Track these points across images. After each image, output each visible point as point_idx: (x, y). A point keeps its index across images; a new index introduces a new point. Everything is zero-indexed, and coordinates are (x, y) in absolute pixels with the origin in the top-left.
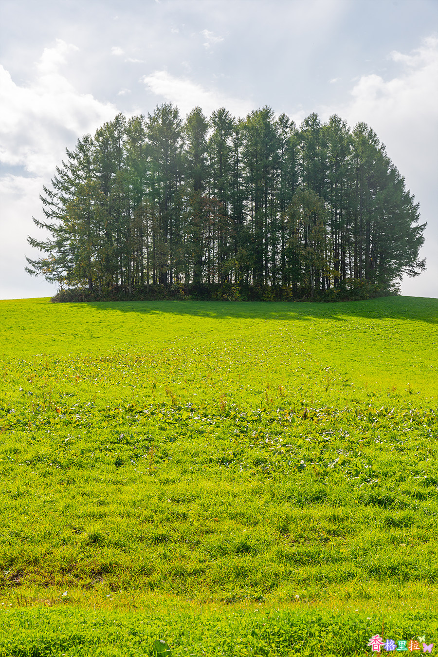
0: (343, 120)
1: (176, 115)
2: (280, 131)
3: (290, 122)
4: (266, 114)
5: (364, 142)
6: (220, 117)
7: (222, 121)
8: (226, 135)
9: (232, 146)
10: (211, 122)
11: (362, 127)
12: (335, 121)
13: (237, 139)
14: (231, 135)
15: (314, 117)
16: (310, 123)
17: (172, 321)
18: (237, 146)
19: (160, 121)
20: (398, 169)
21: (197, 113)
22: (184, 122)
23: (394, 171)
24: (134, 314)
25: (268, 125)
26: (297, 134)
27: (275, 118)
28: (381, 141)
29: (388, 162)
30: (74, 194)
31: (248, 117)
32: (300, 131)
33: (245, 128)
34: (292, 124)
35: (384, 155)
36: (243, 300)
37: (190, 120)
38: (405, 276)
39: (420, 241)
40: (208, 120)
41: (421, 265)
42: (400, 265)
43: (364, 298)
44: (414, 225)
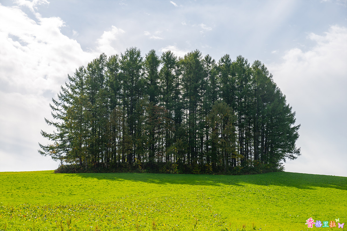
0: (245, 59)
1: (138, 55)
2: (205, 66)
3: (212, 60)
4: (196, 55)
5: (259, 73)
6: (167, 57)
7: (169, 59)
8: (170, 68)
9: (175, 74)
10: (162, 60)
11: (257, 63)
12: (240, 60)
13: (178, 70)
14: (174, 68)
15: (227, 57)
16: (225, 60)
17: (128, 185)
18: (178, 75)
19: (129, 58)
20: (281, 90)
21: (153, 53)
22: (144, 59)
23: (279, 91)
24: (105, 180)
25: (198, 62)
26: (216, 67)
27: (202, 57)
28: (270, 72)
29: (274, 86)
30: (71, 104)
31: (185, 57)
32: (218, 65)
33: (183, 63)
34: (214, 61)
35: (272, 81)
36: (180, 173)
37: (148, 58)
38: (287, 159)
39: (296, 137)
40: (160, 58)
41: (298, 152)
42: (284, 152)
43: (259, 173)
44: (292, 126)
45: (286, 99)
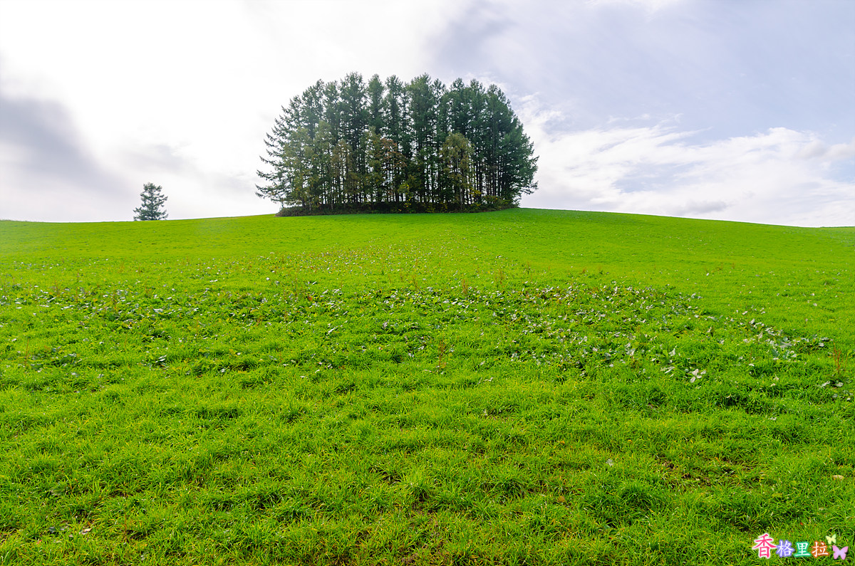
0: (480, 83)
1: (360, 81)
2: (435, 92)
3: (442, 86)
4: (425, 79)
5: (495, 99)
6: (392, 82)
7: (394, 86)
8: (396, 95)
9: (401, 103)
10: (386, 86)
11: (493, 88)
12: (474, 84)
13: (405, 98)
14: (400, 95)
15: (460, 81)
16: (457, 85)
18: (404, 103)
19: (349, 85)
20: (519, 118)
21: (376, 78)
22: (367, 85)
23: (516, 120)
25: (426, 87)
26: (447, 93)
27: (431, 83)
28: (507, 98)
29: (512, 113)
30: (289, 139)
31: (412, 82)
32: (450, 91)
33: (410, 89)
34: (444, 86)
35: (509, 108)
37: (371, 84)
38: (523, 194)
39: (535, 169)
40: (383, 84)
41: (535, 186)
42: (520, 186)
43: (497, 210)
44: (530, 158)
45: (523, 128)
